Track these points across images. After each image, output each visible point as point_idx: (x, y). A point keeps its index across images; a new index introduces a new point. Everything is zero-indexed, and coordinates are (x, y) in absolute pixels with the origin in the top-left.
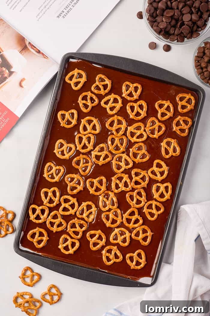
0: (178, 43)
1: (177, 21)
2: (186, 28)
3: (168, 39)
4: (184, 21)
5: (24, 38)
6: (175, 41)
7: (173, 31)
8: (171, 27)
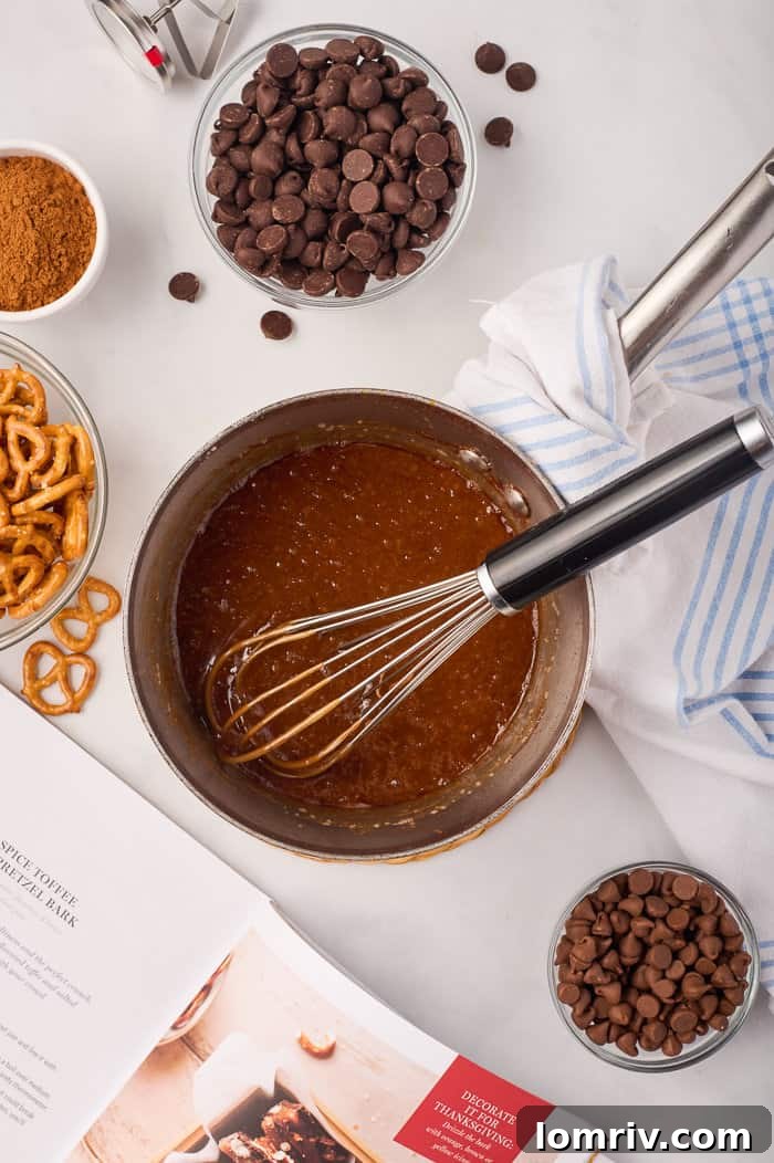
0: (339, 299)
1: (328, 212)
2: (362, 239)
3: (301, 288)
4: (358, 215)
5: (157, 1048)
6: (329, 294)
7: (317, 254)
8: (309, 240)
